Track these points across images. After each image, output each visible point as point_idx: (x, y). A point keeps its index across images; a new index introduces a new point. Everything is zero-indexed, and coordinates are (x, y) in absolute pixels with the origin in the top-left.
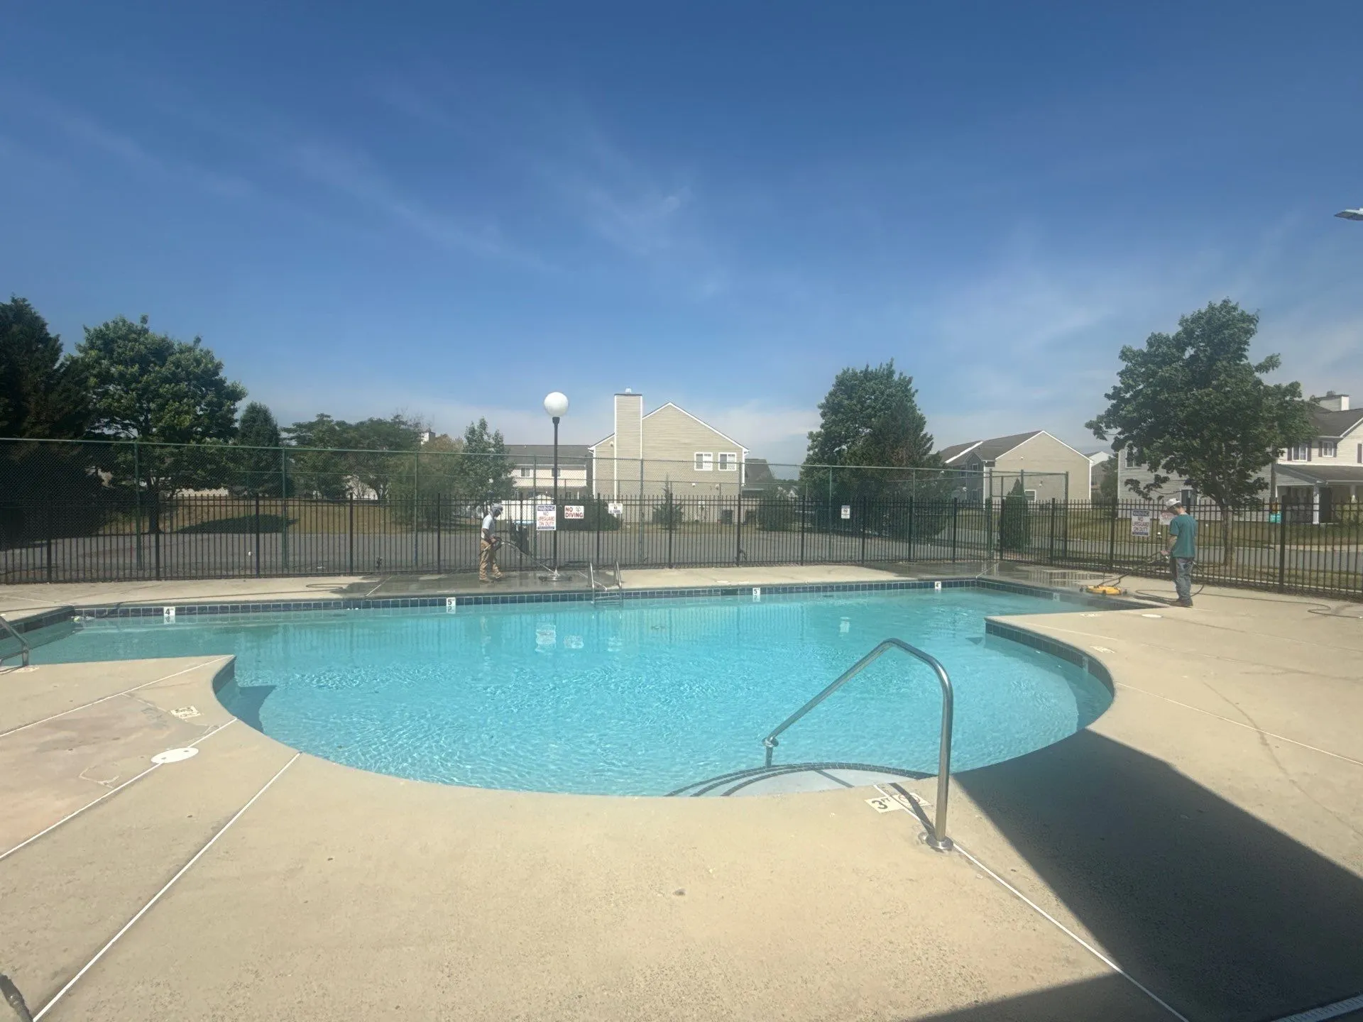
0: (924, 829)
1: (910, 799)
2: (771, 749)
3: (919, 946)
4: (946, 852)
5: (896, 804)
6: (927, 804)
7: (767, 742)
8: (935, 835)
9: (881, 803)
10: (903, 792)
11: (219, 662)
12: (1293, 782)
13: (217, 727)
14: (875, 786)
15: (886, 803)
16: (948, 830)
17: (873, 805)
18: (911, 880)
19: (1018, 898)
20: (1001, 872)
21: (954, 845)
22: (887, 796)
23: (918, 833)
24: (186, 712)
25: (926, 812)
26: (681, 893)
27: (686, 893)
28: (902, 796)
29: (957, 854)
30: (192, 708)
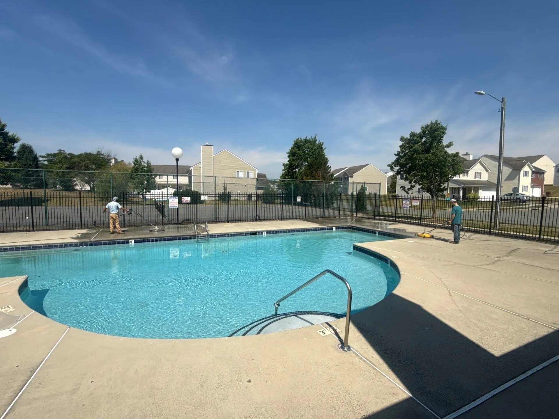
0: (340, 343)
1: (333, 329)
2: (277, 308)
3: (342, 394)
4: (348, 351)
5: (329, 332)
6: (340, 331)
7: (275, 305)
8: (344, 345)
9: (323, 332)
10: (331, 326)
11: (20, 280)
12: (460, 310)
13: (24, 316)
14: (320, 324)
15: (325, 332)
16: (349, 342)
17: (320, 333)
18: (337, 365)
19: (375, 369)
20: (368, 358)
21: (351, 348)
22: (325, 329)
23: (337, 344)
24: (7, 309)
25: (339, 334)
26: (250, 381)
27: (252, 381)
28: (330, 328)
29: (352, 352)
30: (10, 306)
